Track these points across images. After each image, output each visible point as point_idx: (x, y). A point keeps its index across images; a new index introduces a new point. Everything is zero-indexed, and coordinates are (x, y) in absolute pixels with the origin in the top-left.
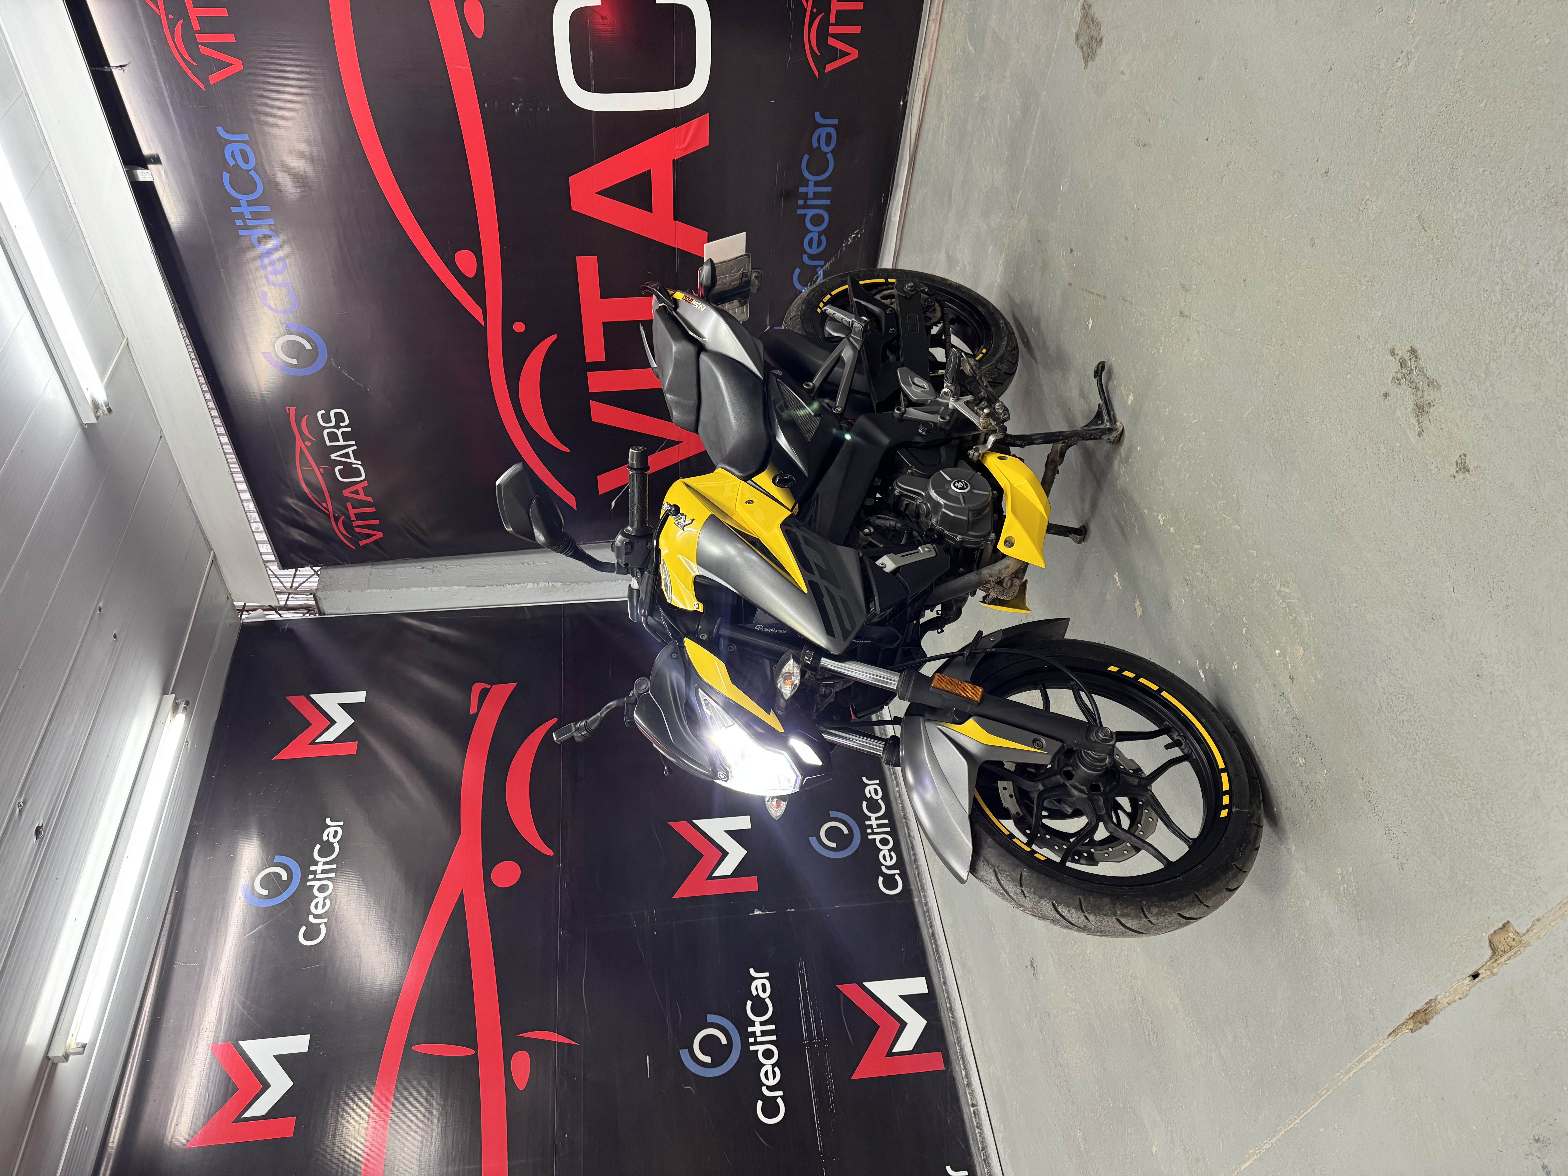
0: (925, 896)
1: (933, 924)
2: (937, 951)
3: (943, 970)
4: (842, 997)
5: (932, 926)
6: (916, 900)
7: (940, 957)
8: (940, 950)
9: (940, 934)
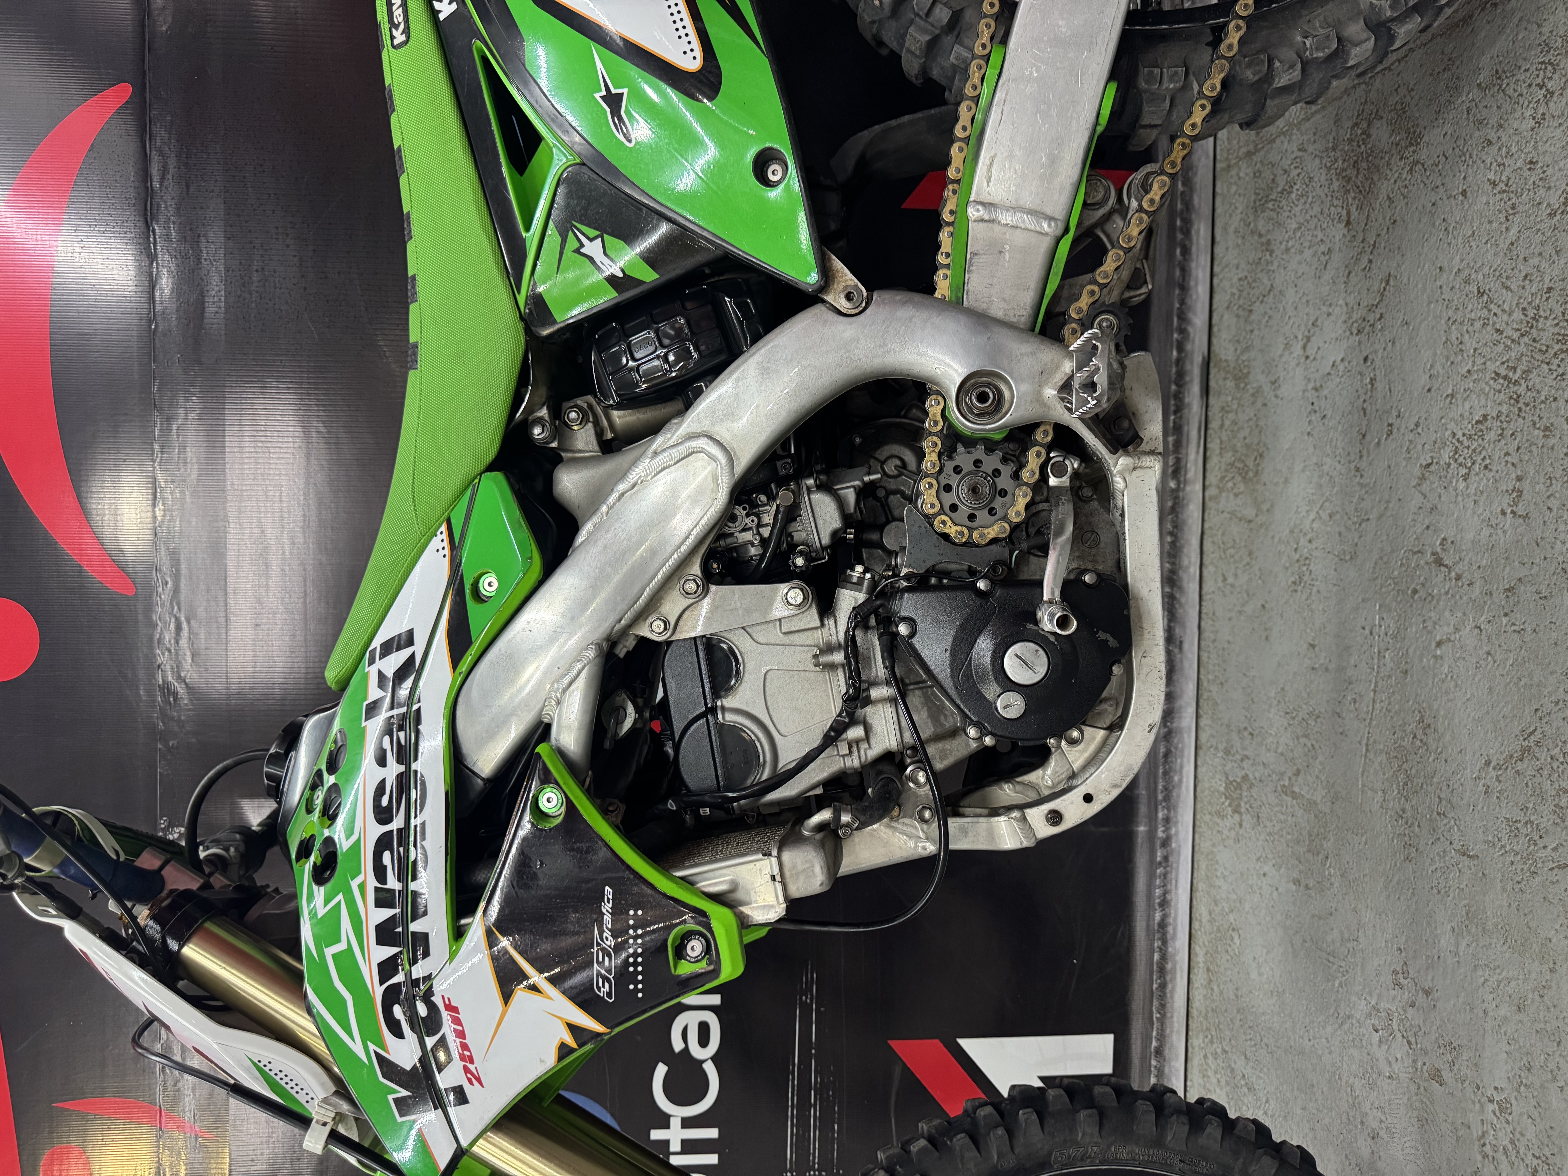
0: (1167, 820)
1: (1168, 897)
2: (1162, 971)
3: (1162, 1020)
4: (898, 1070)
5: (1164, 903)
6: (1142, 829)
7: (1163, 986)
8: (1169, 966)
9: (1179, 927)
